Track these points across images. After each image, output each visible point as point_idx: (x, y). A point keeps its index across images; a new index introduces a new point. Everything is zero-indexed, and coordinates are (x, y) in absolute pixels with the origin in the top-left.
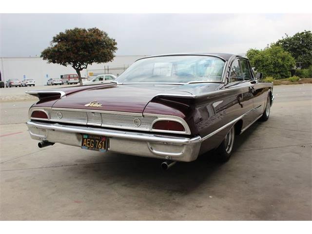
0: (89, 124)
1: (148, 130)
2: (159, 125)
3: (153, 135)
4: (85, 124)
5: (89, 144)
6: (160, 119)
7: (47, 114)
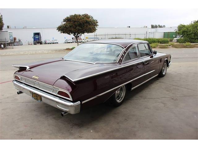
0: (35, 86)
1: (56, 94)
2: (60, 93)
3: (58, 98)
4: (33, 86)
5: (35, 97)
6: (60, 90)
7: (20, 78)
